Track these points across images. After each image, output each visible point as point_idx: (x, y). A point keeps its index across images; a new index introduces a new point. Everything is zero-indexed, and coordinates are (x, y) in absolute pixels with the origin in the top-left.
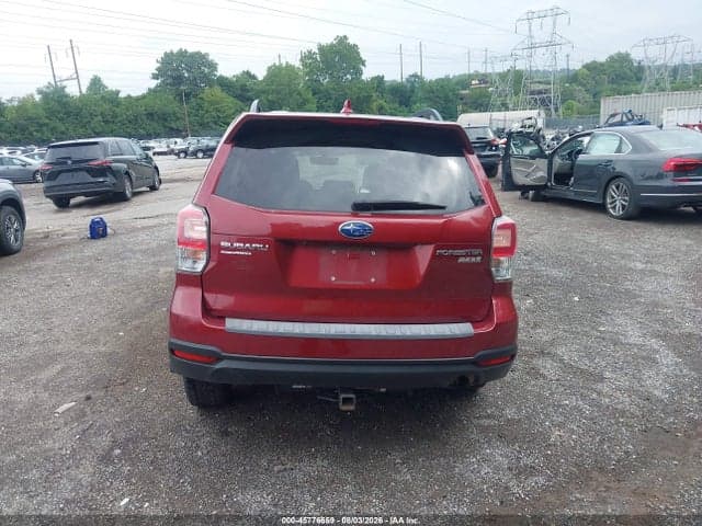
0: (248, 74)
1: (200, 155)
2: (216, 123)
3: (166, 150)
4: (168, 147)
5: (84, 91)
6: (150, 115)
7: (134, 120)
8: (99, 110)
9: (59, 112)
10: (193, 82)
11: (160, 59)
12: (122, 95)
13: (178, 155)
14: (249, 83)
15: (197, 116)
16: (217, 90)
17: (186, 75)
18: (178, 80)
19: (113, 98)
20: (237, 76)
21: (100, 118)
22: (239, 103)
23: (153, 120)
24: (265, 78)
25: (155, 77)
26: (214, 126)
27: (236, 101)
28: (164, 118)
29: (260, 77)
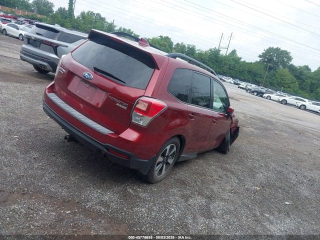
0: (307, 68)
1: (255, 94)
2: (278, 85)
3: (244, 87)
4: (246, 86)
5: (227, 54)
6: (249, 72)
7: (241, 72)
8: (229, 63)
9: (214, 60)
10: (277, 64)
11: (266, 50)
12: (242, 60)
13: (247, 90)
14: (305, 72)
15: (271, 79)
16: (286, 70)
17: (275, 59)
18: (270, 60)
19: (237, 60)
20: (300, 67)
21: (228, 66)
22: (295, 79)
23: (250, 74)
24: (315, 71)
25: (260, 56)
26: (276, 86)
27: (293, 77)
28: (255, 75)
29: (313, 71)
